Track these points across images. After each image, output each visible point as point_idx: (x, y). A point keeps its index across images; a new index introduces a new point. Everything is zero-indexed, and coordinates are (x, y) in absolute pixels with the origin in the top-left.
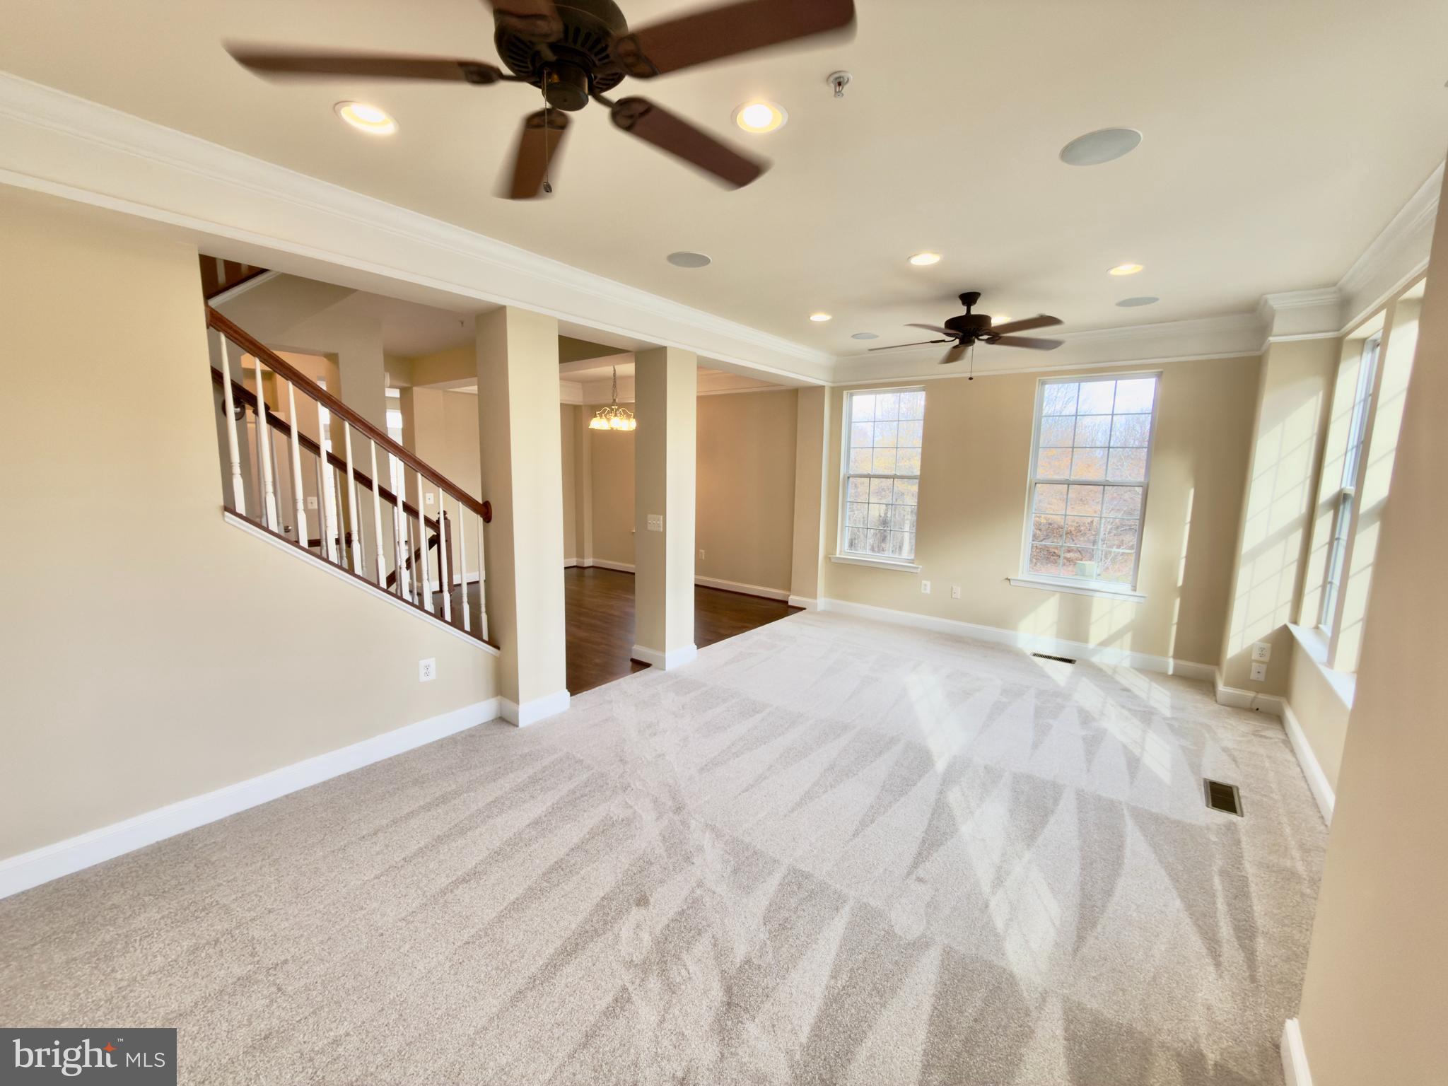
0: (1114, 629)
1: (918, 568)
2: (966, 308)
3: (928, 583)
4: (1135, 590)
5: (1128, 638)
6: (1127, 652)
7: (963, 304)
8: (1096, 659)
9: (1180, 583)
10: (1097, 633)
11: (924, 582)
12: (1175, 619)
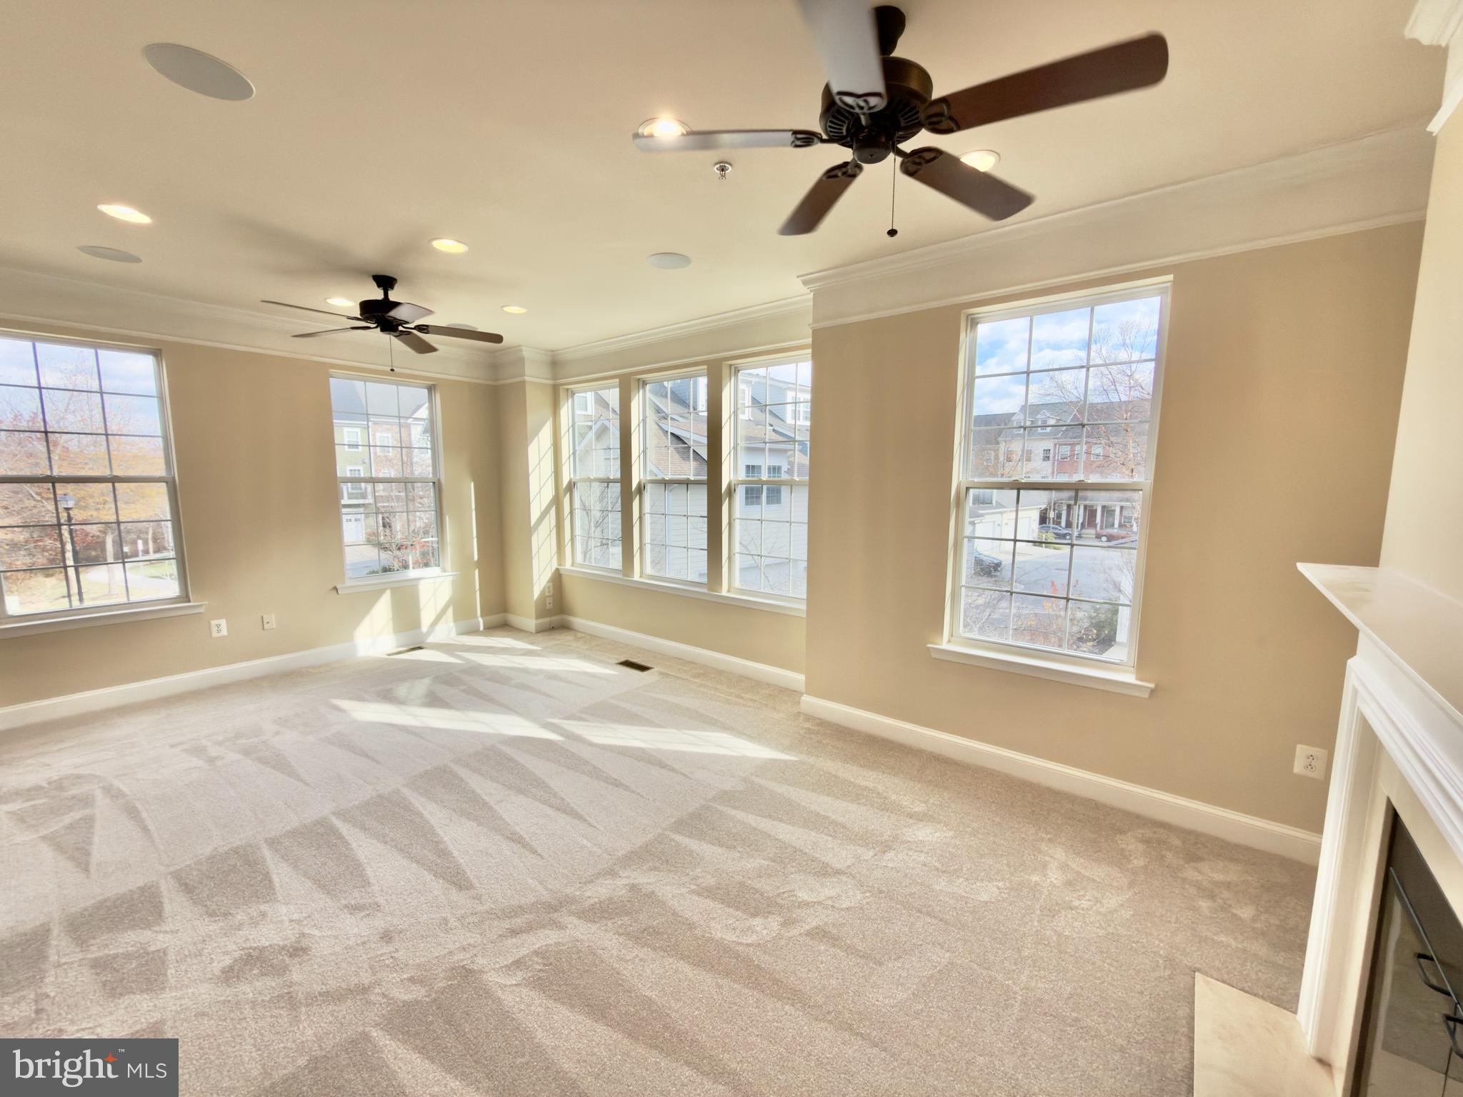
0: (439, 609)
1: (201, 606)
2: (382, 291)
3: (223, 622)
4: (445, 571)
5: (450, 612)
6: (452, 624)
7: (379, 286)
8: (430, 640)
9: (476, 558)
10: (427, 618)
11: (214, 622)
12: (477, 587)
